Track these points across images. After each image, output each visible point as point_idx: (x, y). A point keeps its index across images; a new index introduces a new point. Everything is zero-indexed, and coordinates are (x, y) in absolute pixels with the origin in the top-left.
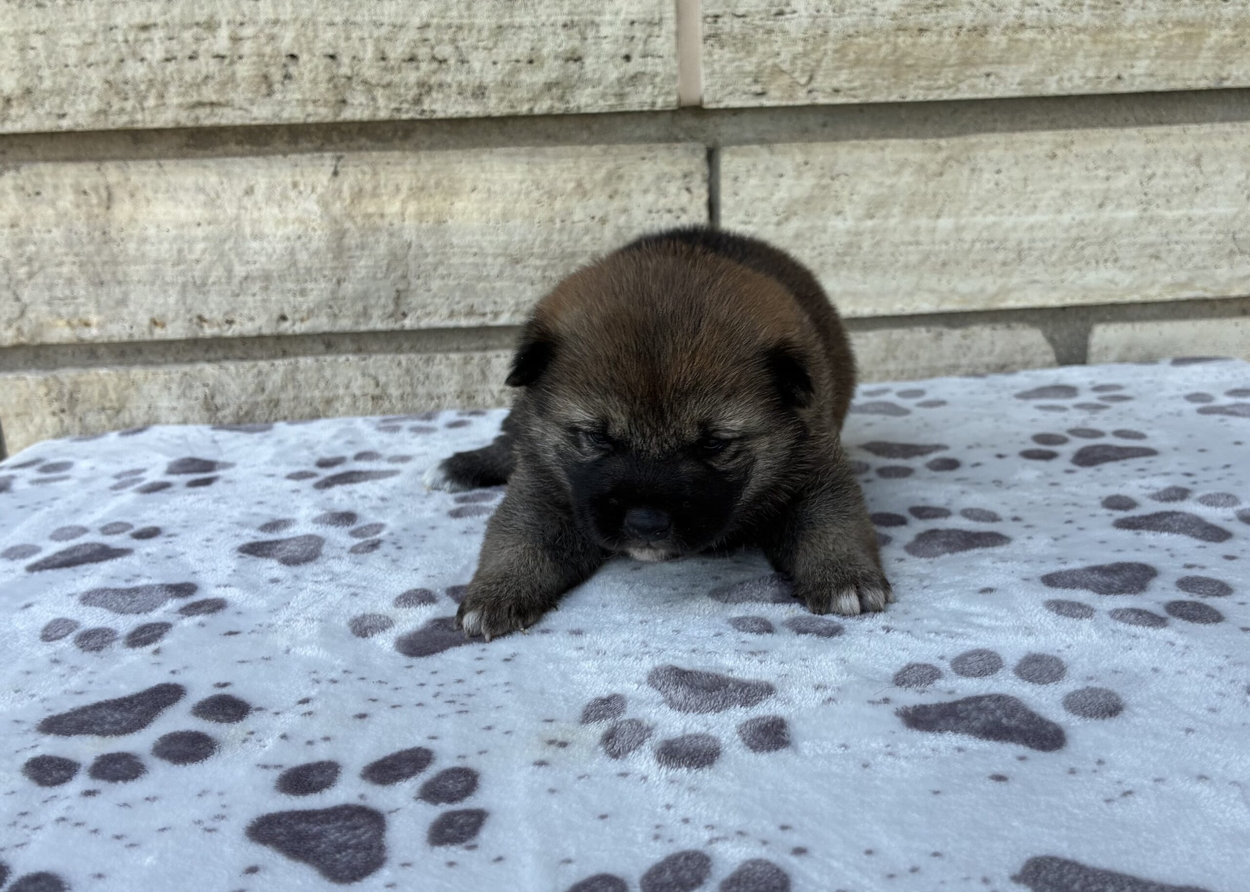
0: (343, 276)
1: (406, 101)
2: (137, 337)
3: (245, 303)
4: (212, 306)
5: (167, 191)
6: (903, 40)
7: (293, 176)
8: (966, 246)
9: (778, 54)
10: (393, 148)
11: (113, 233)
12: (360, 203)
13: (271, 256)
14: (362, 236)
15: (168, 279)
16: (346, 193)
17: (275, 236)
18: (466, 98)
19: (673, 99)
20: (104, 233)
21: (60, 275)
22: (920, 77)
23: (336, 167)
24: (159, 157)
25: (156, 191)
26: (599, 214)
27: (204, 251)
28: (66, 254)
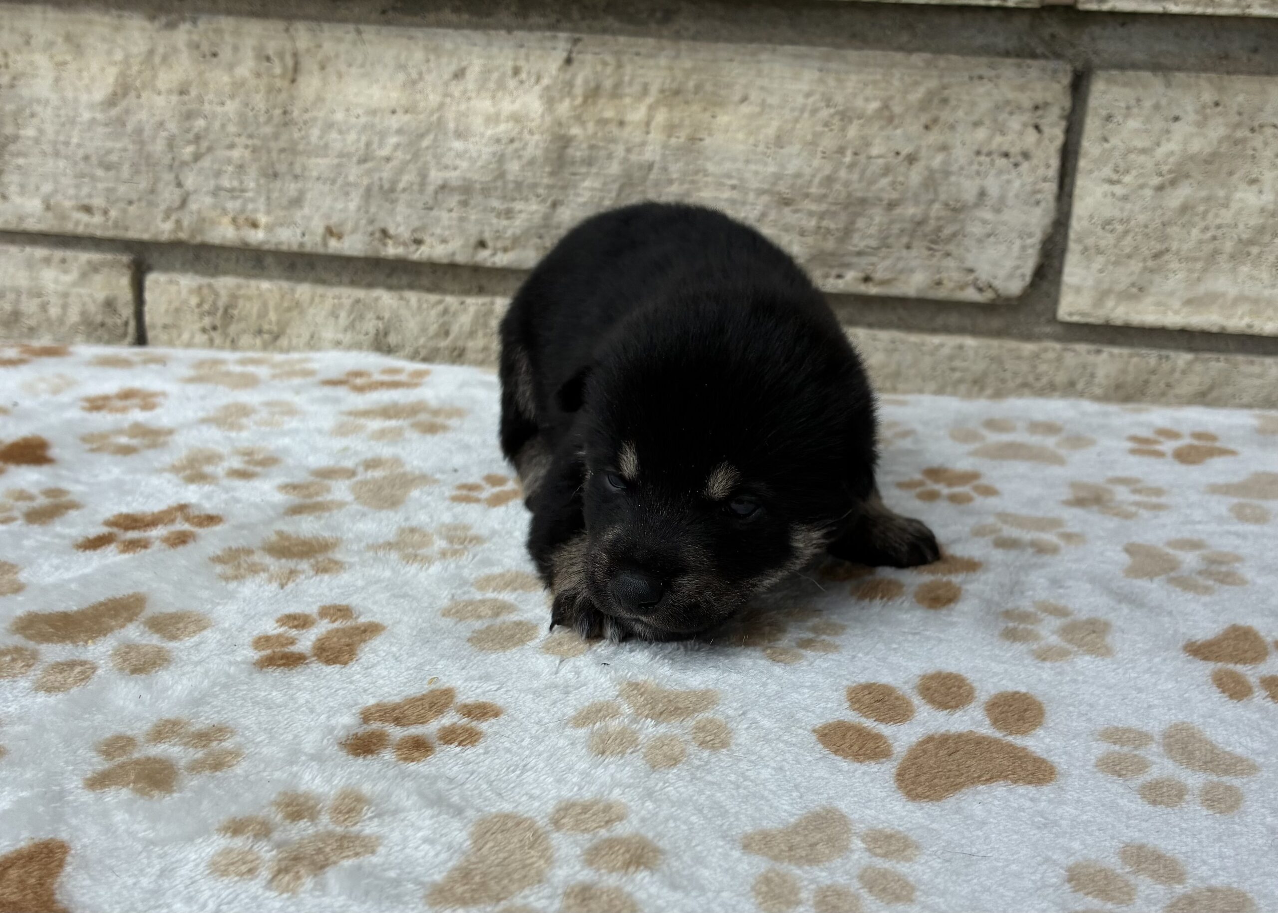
0: (561, 198)
2: (308, 248)
3: (438, 220)
4: (399, 218)
5: (363, 66)
7: (515, 59)
11: (296, 114)
12: (595, 103)
13: (476, 162)
14: (592, 147)
15: (351, 178)
16: (579, 90)
17: (482, 135)
20: (285, 113)
21: (229, 161)
23: (570, 52)
24: (358, 21)
25: (350, 65)
26: (906, 150)
27: (397, 146)
28: (239, 134)
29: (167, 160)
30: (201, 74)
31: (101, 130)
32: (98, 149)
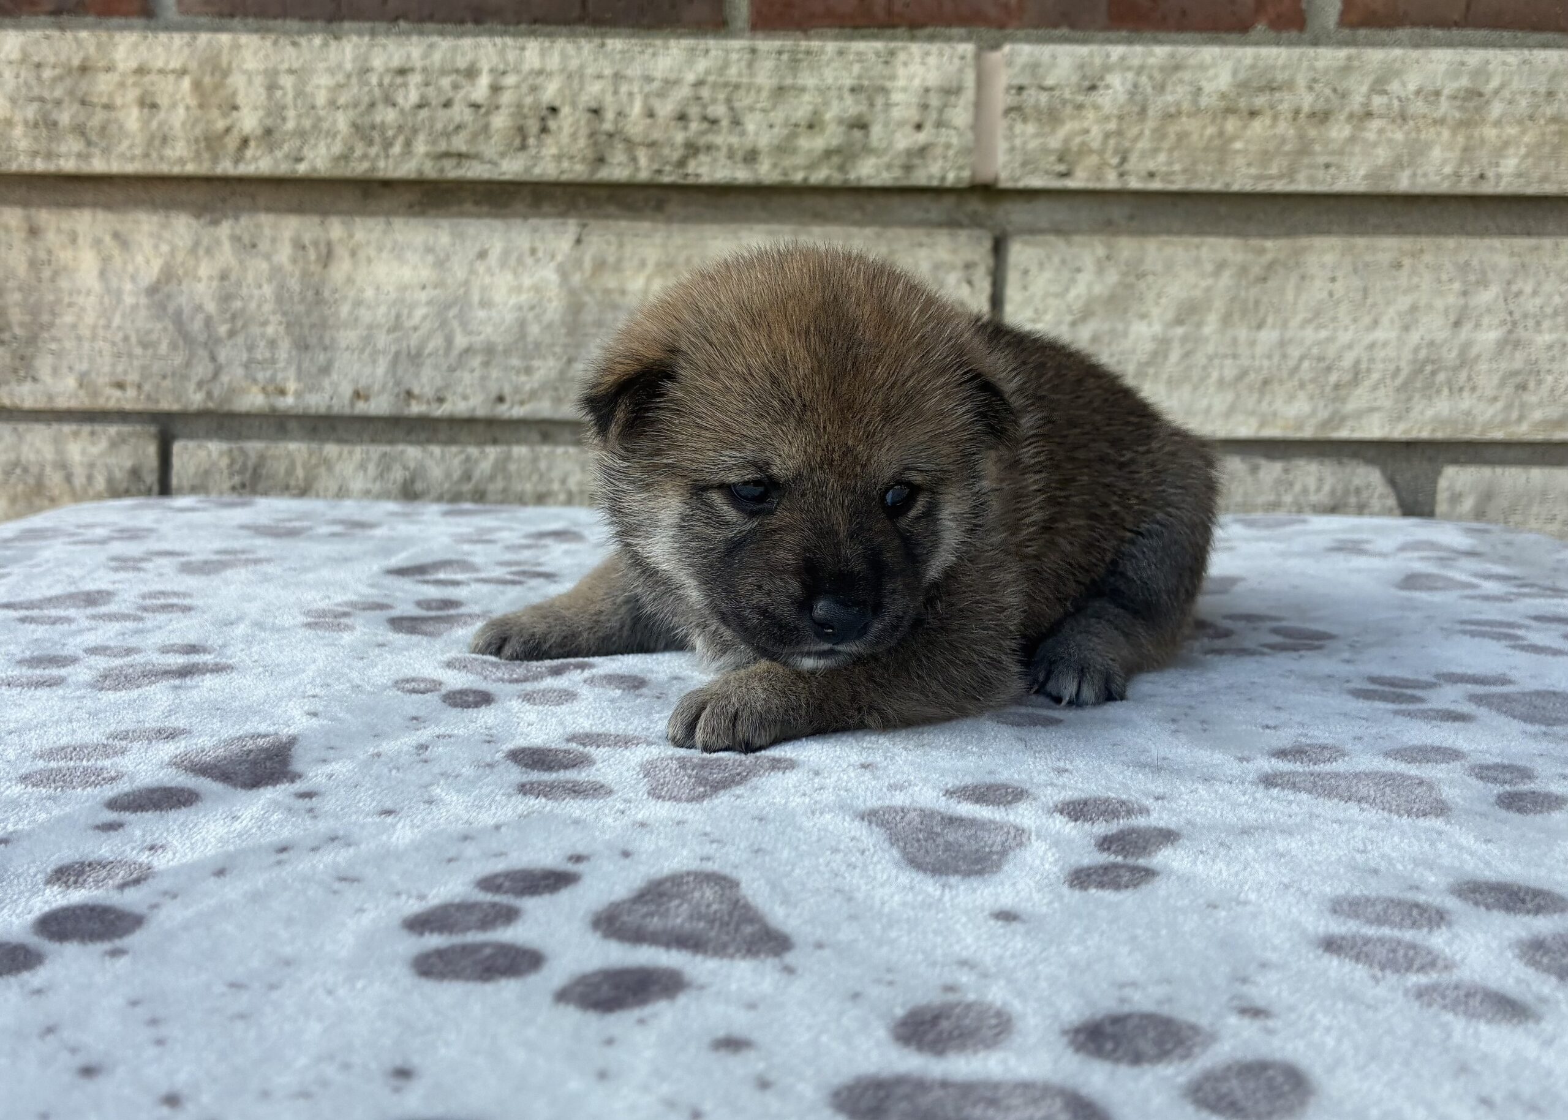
1: (667, 163)
2: (336, 411)
3: (461, 380)
4: (424, 380)
5: (393, 249)
6: (1231, 125)
7: (532, 241)
8: (1291, 363)
9: (1087, 131)
10: (644, 218)
11: (326, 294)
12: (601, 276)
13: (498, 327)
14: (600, 312)
15: (380, 347)
16: (588, 264)
17: (505, 304)
18: (735, 163)
19: (966, 174)
20: (317, 293)
21: (263, 335)
22: (1249, 165)
23: (580, 235)
24: (389, 213)
25: (380, 249)
27: (425, 318)
28: (274, 313)
29: (202, 338)
30: (241, 262)
31: (143, 313)
32: (138, 331)
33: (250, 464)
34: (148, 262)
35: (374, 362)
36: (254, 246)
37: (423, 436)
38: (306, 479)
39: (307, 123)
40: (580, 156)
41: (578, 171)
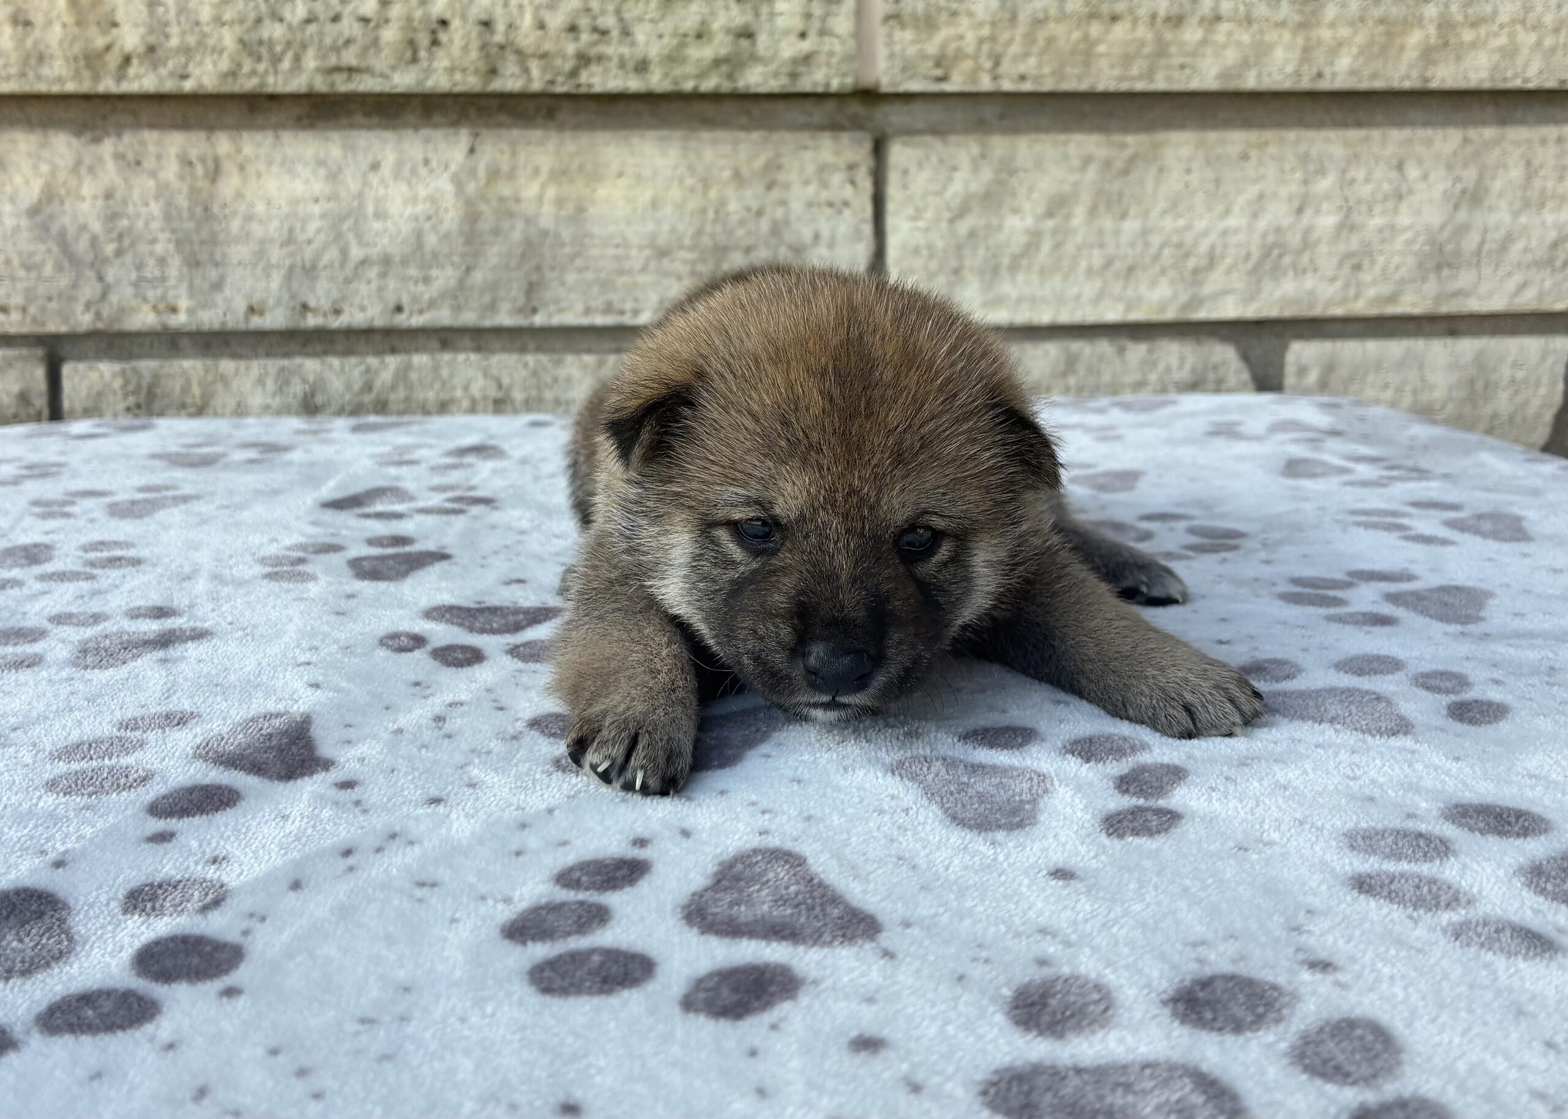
0: (473, 263)
1: (560, 73)
2: (230, 326)
3: (358, 291)
4: (320, 293)
5: (283, 163)
6: (1095, 29)
7: (425, 151)
8: (1154, 251)
9: (961, 37)
10: (535, 126)
11: (216, 209)
12: (495, 184)
13: (395, 238)
14: (496, 220)
15: (273, 261)
16: (482, 173)
17: (401, 215)
18: (627, 72)
19: (849, 81)
20: (206, 209)
21: (152, 254)
22: (1113, 67)
23: (472, 144)
24: (275, 127)
25: (270, 163)
26: (755, 205)
27: (319, 231)
28: (163, 230)
29: (89, 258)
30: (126, 180)
31: (25, 234)
32: (20, 253)
33: (145, 383)
34: (27, 182)
35: (268, 276)
36: (138, 163)
37: (319, 347)
38: (202, 396)
39: (192, 40)
40: (472, 68)
41: (471, 83)
